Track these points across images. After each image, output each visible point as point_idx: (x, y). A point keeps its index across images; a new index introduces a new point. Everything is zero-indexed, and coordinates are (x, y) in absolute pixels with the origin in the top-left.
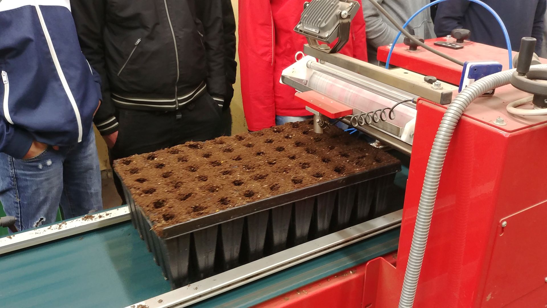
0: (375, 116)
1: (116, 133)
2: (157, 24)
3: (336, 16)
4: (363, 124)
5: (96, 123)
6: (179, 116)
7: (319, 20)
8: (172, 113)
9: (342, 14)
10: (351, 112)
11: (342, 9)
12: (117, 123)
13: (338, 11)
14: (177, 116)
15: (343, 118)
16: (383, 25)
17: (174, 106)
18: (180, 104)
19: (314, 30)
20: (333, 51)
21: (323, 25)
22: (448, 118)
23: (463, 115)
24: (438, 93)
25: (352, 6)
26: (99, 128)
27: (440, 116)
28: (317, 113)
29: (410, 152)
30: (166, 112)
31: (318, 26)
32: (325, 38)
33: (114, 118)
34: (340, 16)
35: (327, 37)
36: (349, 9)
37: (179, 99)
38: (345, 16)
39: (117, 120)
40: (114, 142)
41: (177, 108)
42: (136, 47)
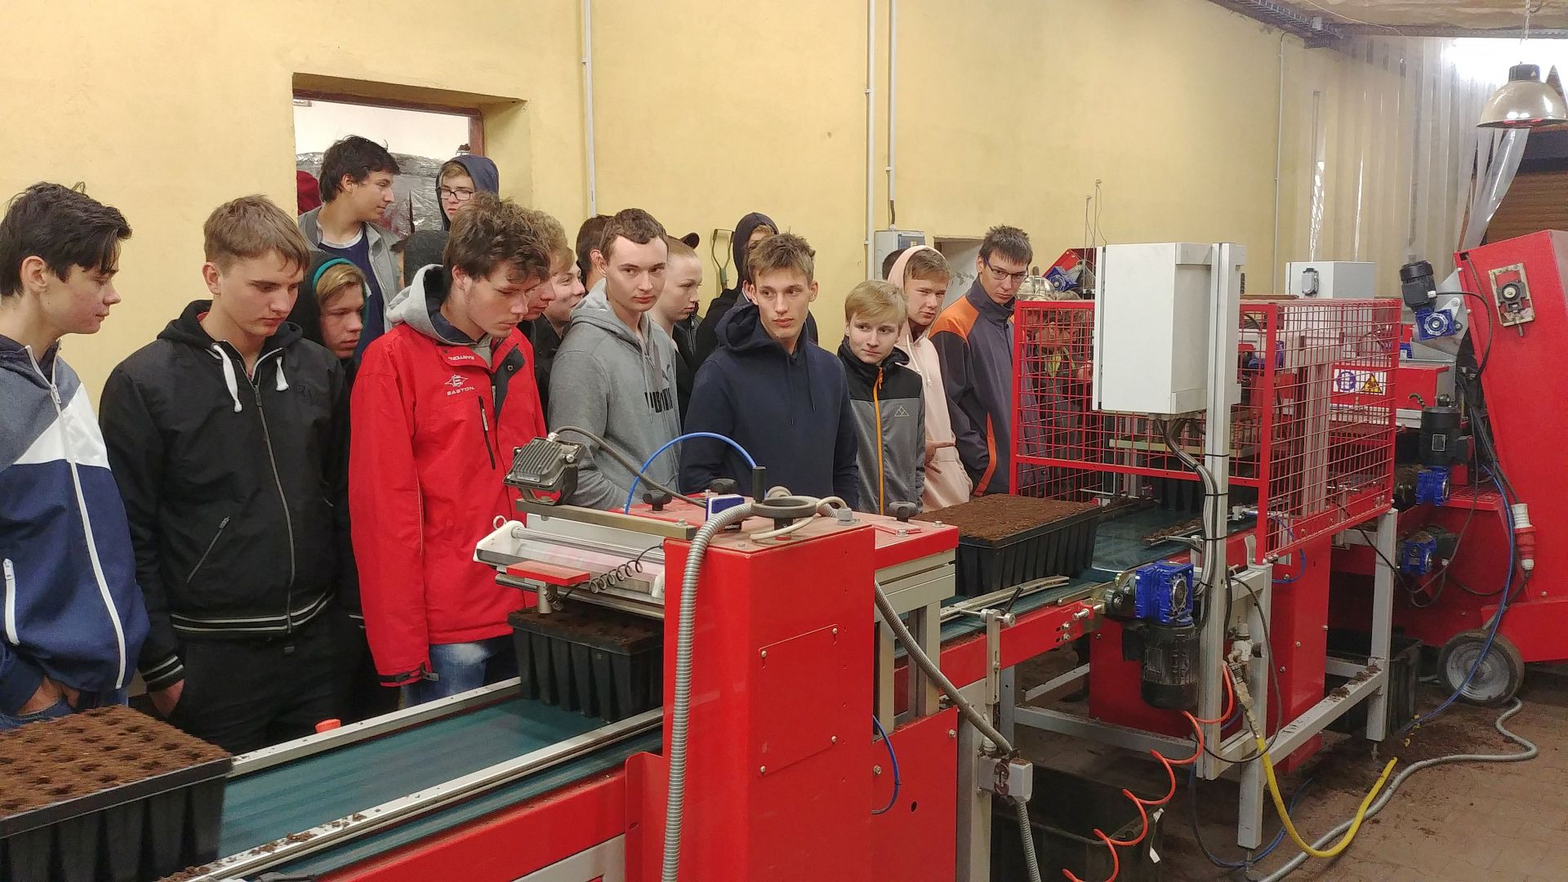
0: (619, 575)
1: (181, 684)
2: (259, 490)
3: (560, 460)
4: (605, 587)
5: (141, 670)
6: (289, 649)
7: (539, 466)
8: (280, 639)
9: (568, 457)
10: (587, 576)
11: (567, 453)
12: (181, 666)
13: (562, 455)
14: (286, 648)
15: (578, 585)
16: (603, 483)
17: (285, 627)
18: (294, 624)
19: (532, 479)
20: (559, 503)
21: (545, 471)
22: (693, 554)
23: (708, 546)
24: (683, 529)
25: (578, 448)
26: (146, 678)
27: (686, 551)
28: (543, 584)
29: (662, 615)
30: (270, 639)
31: (539, 473)
32: (550, 486)
33: (176, 658)
34: (565, 461)
35: (552, 486)
36: (574, 453)
37: (292, 614)
38: (571, 461)
39: (181, 661)
40: (177, 701)
41: (289, 632)
42: (220, 532)
